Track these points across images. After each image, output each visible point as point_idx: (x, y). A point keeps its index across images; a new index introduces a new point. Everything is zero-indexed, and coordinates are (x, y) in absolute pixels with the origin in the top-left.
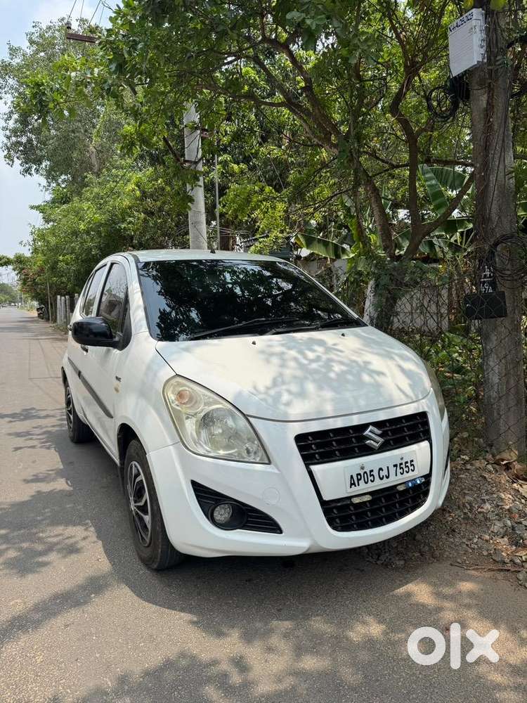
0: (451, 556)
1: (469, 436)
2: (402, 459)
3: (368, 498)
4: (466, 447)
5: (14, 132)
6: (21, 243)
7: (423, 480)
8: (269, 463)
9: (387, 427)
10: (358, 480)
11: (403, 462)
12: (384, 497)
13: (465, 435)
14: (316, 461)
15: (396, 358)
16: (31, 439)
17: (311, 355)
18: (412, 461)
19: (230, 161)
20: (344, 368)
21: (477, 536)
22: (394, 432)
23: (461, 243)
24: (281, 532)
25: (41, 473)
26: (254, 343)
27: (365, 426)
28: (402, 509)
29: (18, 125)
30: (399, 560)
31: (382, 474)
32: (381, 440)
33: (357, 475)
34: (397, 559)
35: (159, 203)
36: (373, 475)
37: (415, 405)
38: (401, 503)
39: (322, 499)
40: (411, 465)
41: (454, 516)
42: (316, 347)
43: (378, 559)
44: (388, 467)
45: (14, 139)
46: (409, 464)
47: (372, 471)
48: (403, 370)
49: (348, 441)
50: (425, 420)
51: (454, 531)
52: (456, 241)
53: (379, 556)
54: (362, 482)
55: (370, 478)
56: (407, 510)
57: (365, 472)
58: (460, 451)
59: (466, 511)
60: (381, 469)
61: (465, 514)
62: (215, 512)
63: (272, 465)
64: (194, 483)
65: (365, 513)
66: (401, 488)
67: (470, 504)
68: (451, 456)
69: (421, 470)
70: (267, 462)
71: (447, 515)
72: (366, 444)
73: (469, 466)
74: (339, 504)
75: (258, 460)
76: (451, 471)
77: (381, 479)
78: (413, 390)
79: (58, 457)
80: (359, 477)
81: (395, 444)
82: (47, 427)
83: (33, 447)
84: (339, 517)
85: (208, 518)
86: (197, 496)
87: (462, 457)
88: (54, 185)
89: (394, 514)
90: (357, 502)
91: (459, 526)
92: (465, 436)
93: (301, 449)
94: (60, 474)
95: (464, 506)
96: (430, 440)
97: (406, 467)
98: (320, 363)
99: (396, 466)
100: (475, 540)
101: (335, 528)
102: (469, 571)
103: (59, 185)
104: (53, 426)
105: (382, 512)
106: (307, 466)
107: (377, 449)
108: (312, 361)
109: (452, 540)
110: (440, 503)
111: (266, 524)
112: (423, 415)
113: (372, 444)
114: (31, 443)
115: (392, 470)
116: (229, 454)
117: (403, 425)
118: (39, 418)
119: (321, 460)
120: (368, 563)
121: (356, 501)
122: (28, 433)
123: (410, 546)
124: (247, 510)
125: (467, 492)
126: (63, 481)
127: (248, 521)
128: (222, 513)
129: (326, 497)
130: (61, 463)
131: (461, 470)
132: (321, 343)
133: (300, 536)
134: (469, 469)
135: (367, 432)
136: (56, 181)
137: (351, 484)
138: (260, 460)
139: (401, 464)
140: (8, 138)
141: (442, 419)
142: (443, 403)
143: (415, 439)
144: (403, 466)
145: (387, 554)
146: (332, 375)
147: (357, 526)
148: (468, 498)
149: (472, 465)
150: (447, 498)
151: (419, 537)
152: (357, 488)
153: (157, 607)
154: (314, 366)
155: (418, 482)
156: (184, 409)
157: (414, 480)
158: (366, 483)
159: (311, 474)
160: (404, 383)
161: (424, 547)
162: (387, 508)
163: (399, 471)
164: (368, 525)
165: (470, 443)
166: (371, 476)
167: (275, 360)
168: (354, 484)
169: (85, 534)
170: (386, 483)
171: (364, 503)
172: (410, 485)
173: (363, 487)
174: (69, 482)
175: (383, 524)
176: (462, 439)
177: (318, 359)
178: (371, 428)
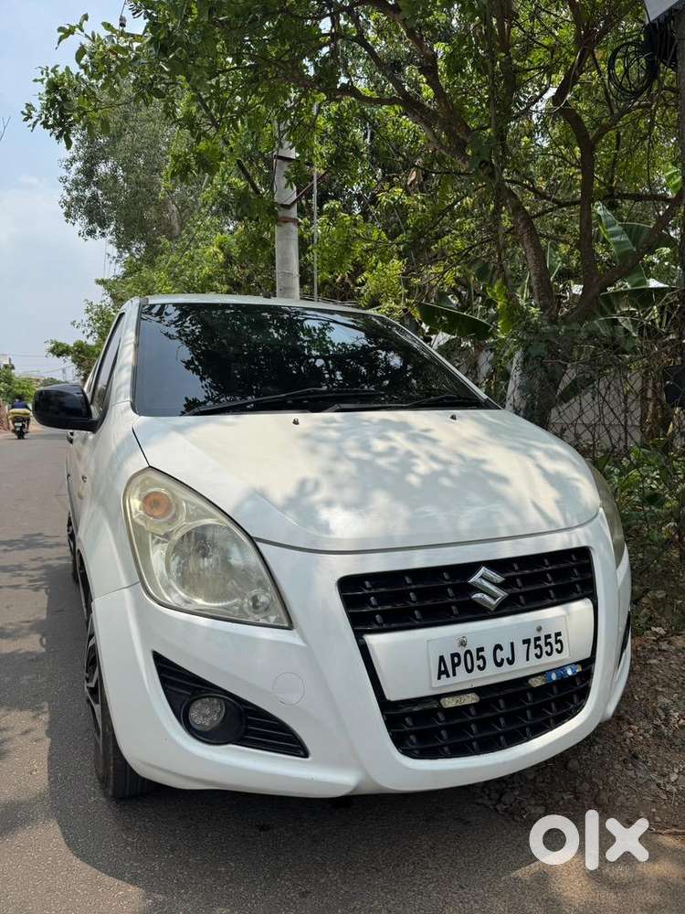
0: (628, 804)
1: (667, 596)
2: (539, 629)
3: (471, 699)
4: (662, 614)
5: (76, 183)
6: (73, 323)
7: (579, 669)
8: (290, 627)
9: (513, 570)
10: (455, 665)
11: (542, 635)
12: (506, 698)
13: (660, 594)
14: (376, 627)
15: (538, 454)
16: (19, 575)
17: (380, 446)
18: (558, 634)
19: (339, 210)
20: (436, 466)
21: (676, 771)
22: (527, 580)
23: (660, 324)
24: (306, 755)
25: (11, 624)
26: (296, 422)
27: (473, 568)
28: (539, 720)
29: (81, 176)
30: (536, 805)
31: (500, 655)
32: (502, 594)
33: (453, 656)
34: (533, 802)
35: (247, 271)
36: (483, 658)
37: (565, 535)
38: (537, 711)
39: (384, 696)
40: (557, 642)
41: (639, 731)
42: (391, 434)
43: (499, 801)
44: (512, 644)
45: (74, 193)
46: (552, 640)
47: (481, 649)
48: (547, 475)
49: (441, 592)
50: (586, 562)
51: (637, 758)
52: (653, 321)
53: (501, 795)
54: (461, 669)
55: (477, 663)
56: (547, 722)
57: (468, 652)
58: (651, 619)
59: (659, 722)
60: (498, 647)
61: (657, 727)
62: (192, 709)
63: (294, 631)
64: (158, 658)
65: (466, 726)
66: (536, 683)
67: (666, 710)
68: (633, 627)
69: (575, 650)
70: (286, 625)
71: (625, 727)
72: (471, 600)
73: (664, 646)
74: (416, 709)
75: (272, 619)
76: (634, 651)
77: (499, 664)
78: (563, 511)
79: (46, 602)
80: (456, 660)
81: (528, 602)
82: (50, 559)
83: (17, 587)
84: (414, 733)
85: (180, 721)
86: (163, 681)
87: (653, 629)
88: (128, 255)
89: (522, 730)
90: (450, 706)
91: (645, 749)
92: (660, 596)
93: (348, 602)
94: (38, 627)
95: (654, 712)
96: (593, 597)
97: (547, 644)
98: (394, 459)
99: (527, 642)
100: (673, 777)
101: (407, 752)
102: (661, 837)
103: (132, 255)
104: (59, 559)
105: (499, 724)
106: (359, 635)
107: (492, 609)
108: (380, 455)
109: (631, 773)
110: (611, 709)
111: (280, 738)
112: (583, 554)
113: (484, 601)
114: (15, 581)
115: (520, 650)
116: (223, 607)
117: (545, 568)
118: (45, 546)
119: (384, 626)
120: (479, 808)
121: (449, 703)
122: (20, 567)
123: (557, 780)
124: (247, 710)
125: (660, 689)
126: (37, 637)
127: (247, 732)
128: (205, 714)
129: (392, 695)
130: (45, 611)
131: (652, 650)
132: (403, 427)
133: (339, 763)
134: (665, 651)
135: (475, 579)
136: (129, 250)
137: (440, 673)
138: (276, 620)
139: (538, 639)
140: (69, 191)
141: (618, 563)
142: (622, 536)
143: (564, 595)
144: (542, 643)
145: (517, 793)
146: (413, 479)
147: (451, 750)
148: (663, 700)
149: (670, 643)
150: (626, 697)
151: (573, 764)
152: (452, 680)
153: (94, 870)
154: (382, 462)
155: (570, 672)
156: (151, 526)
157: (562, 668)
158: (470, 671)
159: (364, 650)
160: (548, 497)
161: (581, 783)
162: (510, 718)
163: (533, 651)
164: (472, 747)
165: (668, 607)
166: (478, 658)
167: (326, 450)
168: (446, 672)
169: (31, 724)
170: (509, 673)
171: (466, 707)
172: (554, 677)
173: (462, 679)
174: (44, 640)
175: (500, 747)
176: (654, 600)
177: (391, 451)
178: (483, 570)
